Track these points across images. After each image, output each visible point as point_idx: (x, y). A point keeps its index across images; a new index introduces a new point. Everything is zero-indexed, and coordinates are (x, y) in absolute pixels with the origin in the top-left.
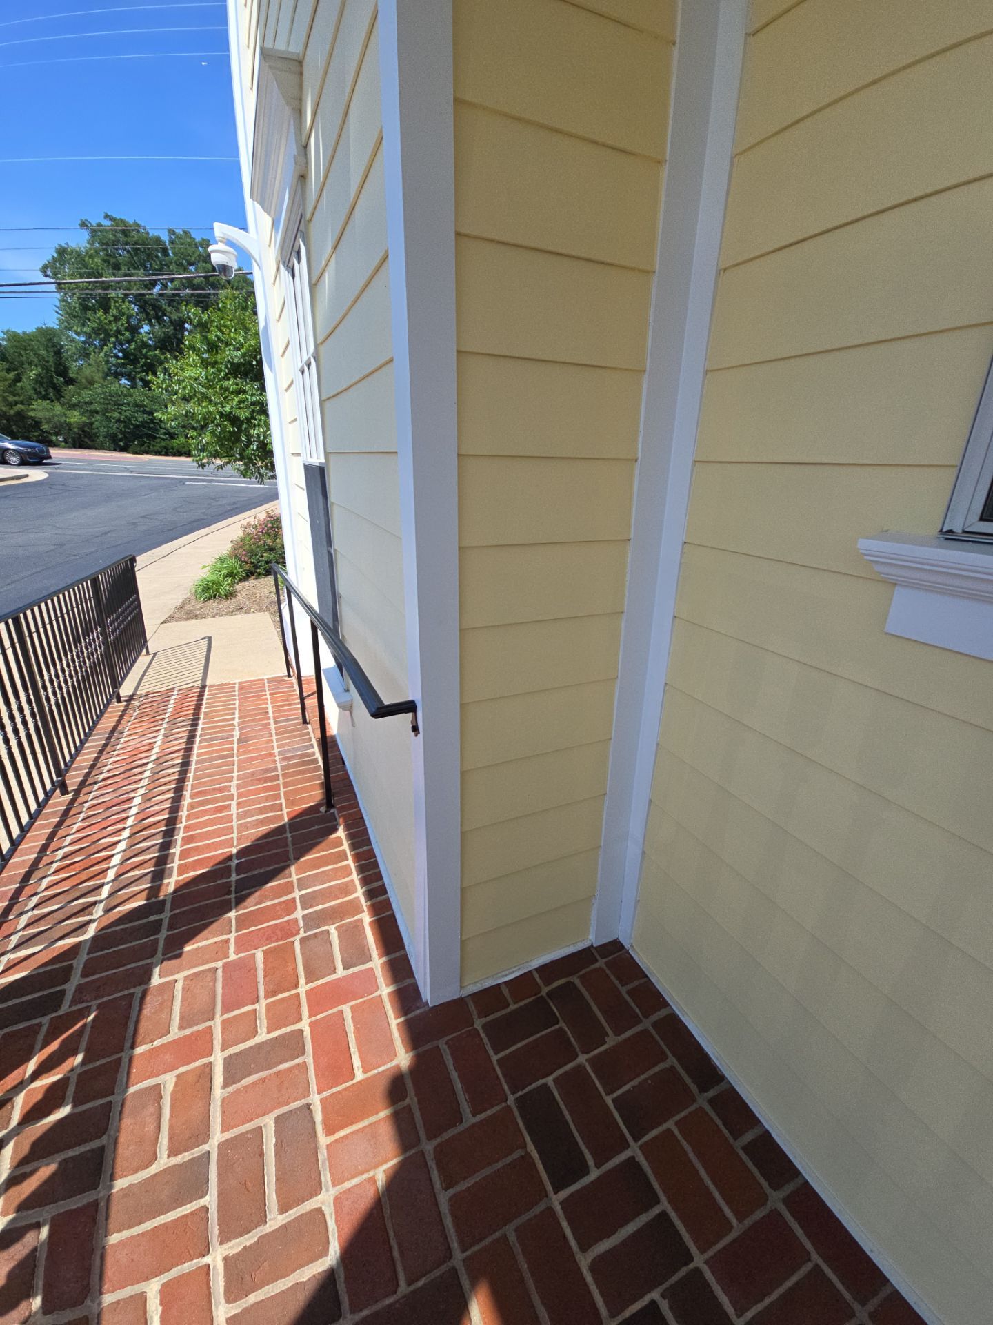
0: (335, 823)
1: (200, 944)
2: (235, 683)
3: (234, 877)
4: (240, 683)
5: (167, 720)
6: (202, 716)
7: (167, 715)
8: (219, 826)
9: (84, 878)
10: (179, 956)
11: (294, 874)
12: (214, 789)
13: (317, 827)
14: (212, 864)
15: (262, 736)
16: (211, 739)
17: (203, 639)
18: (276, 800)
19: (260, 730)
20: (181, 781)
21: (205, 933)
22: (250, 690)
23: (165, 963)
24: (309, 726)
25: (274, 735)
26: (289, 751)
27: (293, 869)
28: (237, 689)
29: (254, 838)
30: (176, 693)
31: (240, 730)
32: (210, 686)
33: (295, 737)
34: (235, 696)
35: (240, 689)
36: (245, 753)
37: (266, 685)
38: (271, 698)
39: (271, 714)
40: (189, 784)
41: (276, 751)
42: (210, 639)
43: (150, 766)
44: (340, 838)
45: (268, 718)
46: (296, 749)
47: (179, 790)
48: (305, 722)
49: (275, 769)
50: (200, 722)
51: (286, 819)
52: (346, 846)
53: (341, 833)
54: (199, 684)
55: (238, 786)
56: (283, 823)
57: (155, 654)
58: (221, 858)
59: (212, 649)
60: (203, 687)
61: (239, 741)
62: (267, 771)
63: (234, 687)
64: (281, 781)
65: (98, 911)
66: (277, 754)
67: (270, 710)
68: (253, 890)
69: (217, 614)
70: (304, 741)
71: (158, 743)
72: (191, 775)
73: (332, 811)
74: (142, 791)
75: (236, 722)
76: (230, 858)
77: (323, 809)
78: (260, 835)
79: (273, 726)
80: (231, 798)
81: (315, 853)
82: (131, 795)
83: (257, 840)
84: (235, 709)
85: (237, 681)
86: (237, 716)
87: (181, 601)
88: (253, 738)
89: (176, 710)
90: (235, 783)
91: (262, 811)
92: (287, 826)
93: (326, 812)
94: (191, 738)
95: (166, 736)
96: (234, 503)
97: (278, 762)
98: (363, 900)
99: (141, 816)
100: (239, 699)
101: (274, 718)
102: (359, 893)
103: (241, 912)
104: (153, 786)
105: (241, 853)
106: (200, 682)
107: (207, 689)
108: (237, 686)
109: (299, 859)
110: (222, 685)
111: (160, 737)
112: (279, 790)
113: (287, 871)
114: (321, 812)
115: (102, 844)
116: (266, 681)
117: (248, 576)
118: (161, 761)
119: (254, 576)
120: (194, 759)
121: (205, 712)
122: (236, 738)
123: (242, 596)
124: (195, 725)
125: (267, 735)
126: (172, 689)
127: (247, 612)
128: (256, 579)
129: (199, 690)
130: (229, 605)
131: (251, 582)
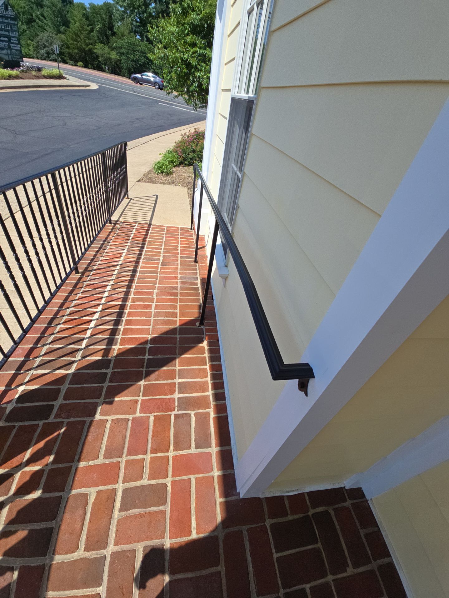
0: (202, 336)
1: (123, 399)
2: (165, 226)
3: (147, 357)
4: (167, 227)
5: (130, 241)
6: (147, 243)
7: (131, 238)
8: (144, 318)
9: (76, 332)
10: (111, 403)
11: (177, 365)
12: (146, 292)
13: (193, 336)
14: (137, 343)
15: (173, 264)
16: (149, 259)
17: (154, 195)
18: (175, 310)
19: (173, 260)
20: (131, 281)
21: (126, 392)
22: (172, 232)
23: (104, 405)
24: (197, 264)
25: (179, 265)
26: (185, 278)
27: (177, 361)
28: (165, 230)
29: (160, 333)
30: (137, 225)
31: (164, 256)
32: (153, 225)
33: (189, 269)
34: (164, 234)
35: (167, 231)
36: (164, 273)
37: (180, 231)
38: (181, 241)
39: (179, 251)
40: (134, 285)
41: (179, 276)
42: (157, 196)
43: (118, 267)
44: (204, 347)
45: (178, 253)
46: (189, 278)
47: (129, 287)
48: (196, 261)
49: (177, 289)
50: (146, 246)
51: (178, 324)
52: (207, 355)
53: (205, 344)
54: (148, 222)
55: (158, 294)
56: (176, 327)
57: (131, 199)
58: (142, 341)
59: (157, 203)
60: (150, 225)
61: (162, 264)
62: (173, 288)
63: (164, 229)
64: (179, 297)
65: (79, 356)
66: (179, 278)
67: (179, 248)
68: (155, 369)
69: (162, 183)
70: (194, 274)
71: (124, 254)
72: (136, 279)
73: (202, 327)
74: (112, 283)
75: (162, 251)
76: (146, 342)
77: (198, 324)
78: (164, 331)
79: (179, 259)
80: (152, 300)
81: (190, 354)
82: (106, 283)
83: (162, 334)
84: (162, 242)
85: (166, 226)
86: (163, 247)
87: (147, 171)
88: (169, 264)
89: (135, 236)
90: (156, 291)
91: (167, 314)
92: (178, 330)
93: (199, 326)
94: (140, 255)
95: (128, 251)
96: (180, 119)
97: (179, 284)
98: (211, 399)
99: (109, 299)
100: (166, 237)
101: (181, 254)
102: (210, 393)
103: (147, 383)
104: (117, 280)
105: (154, 340)
107: (152, 227)
108: (166, 228)
109: (181, 355)
110: (159, 226)
111: (126, 251)
112: (177, 303)
113: (174, 362)
114: (196, 326)
115: (88, 311)
116: (180, 229)
117: (180, 164)
118: (123, 266)
119: (183, 165)
120: (139, 269)
121: (148, 241)
122: (161, 261)
123: (175, 175)
124: (143, 247)
125: (176, 264)
126: (136, 222)
127: (176, 185)
128: (184, 166)
129: (147, 226)
130: (169, 179)
131: (181, 168)
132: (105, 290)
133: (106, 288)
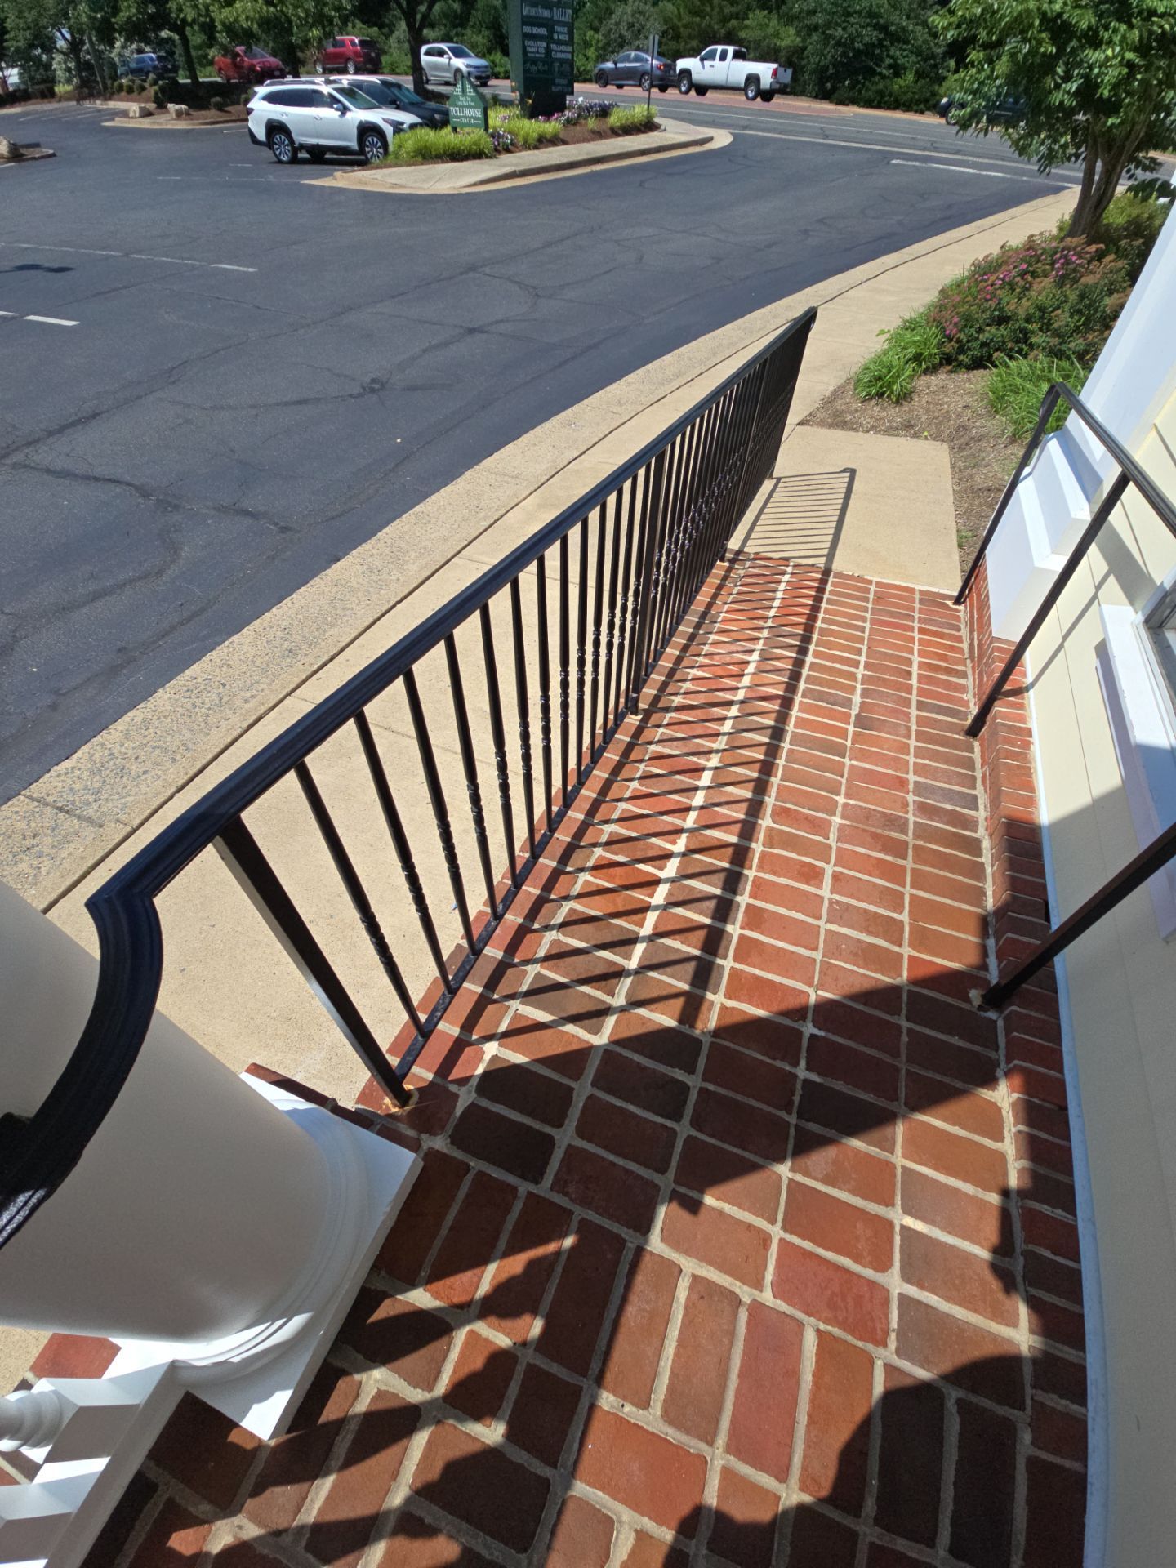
2: (872, 583)
3: (803, 1070)
4: (879, 585)
5: (770, 623)
7: (772, 613)
8: (800, 916)
9: (621, 908)
12: (807, 818)
14: (776, 1006)
15: (893, 729)
16: (820, 696)
17: (844, 471)
19: (894, 712)
20: (767, 768)
22: (892, 604)
24: (977, 745)
25: (913, 735)
26: (933, 791)
28: (872, 596)
29: (849, 989)
30: (789, 570)
31: (862, 695)
32: (837, 576)
33: (946, 759)
34: (867, 610)
35: (877, 598)
36: (862, 755)
37: (917, 605)
38: (920, 641)
39: (914, 681)
40: (774, 783)
41: (912, 778)
42: (853, 472)
43: (733, 713)
45: (909, 689)
46: (947, 795)
47: (761, 788)
48: (971, 732)
49: (903, 828)
50: (812, 649)
51: (904, 976)
54: (822, 563)
55: (841, 832)
56: (899, 982)
57: (777, 481)
58: (792, 1002)
59: (852, 496)
60: (827, 572)
61: (861, 722)
63: (869, 591)
64: (910, 863)
65: (621, 993)
66: (911, 787)
67: (914, 672)
69: (873, 428)
70: (962, 779)
71: (751, 668)
72: (781, 763)
74: (714, 761)
75: (859, 673)
78: (858, 986)
79: (914, 712)
82: (703, 761)
84: (863, 640)
85: (875, 579)
86: (862, 659)
87: (832, 387)
88: (880, 725)
89: (786, 608)
90: (837, 820)
92: (905, 998)
94: (794, 678)
95: (764, 658)
97: (911, 809)
99: (706, 817)
100: (872, 622)
101: (920, 691)
104: (730, 757)
105: (823, 1013)
106: (823, 560)
107: (831, 579)
108: (873, 589)
110: (854, 577)
111: (755, 656)
116: (917, 597)
117: (941, 364)
118: (749, 708)
119: (949, 368)
120: (790, 727)
121: (821, 629)
122: (854, 711)
123: (919, 402)
124: (803, 651)
125: (903, 731)
126: (787, 559)
127: (916, 436)
128: (951, 372)
129: (819, 576)
130: (895, 414)
131: (941, 378)
132: (697, 783)
133: (699, 778)
